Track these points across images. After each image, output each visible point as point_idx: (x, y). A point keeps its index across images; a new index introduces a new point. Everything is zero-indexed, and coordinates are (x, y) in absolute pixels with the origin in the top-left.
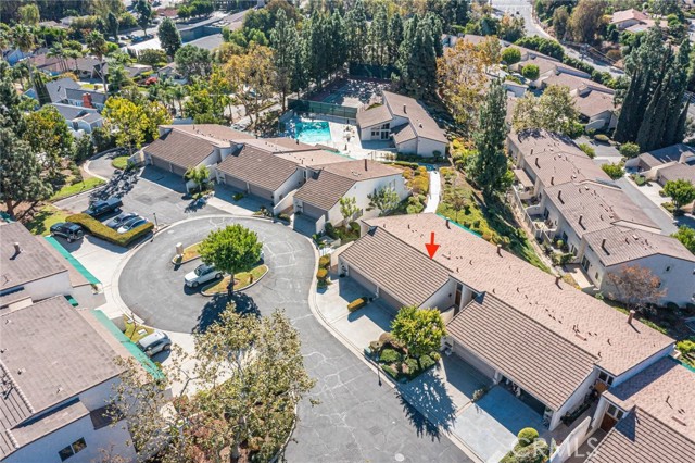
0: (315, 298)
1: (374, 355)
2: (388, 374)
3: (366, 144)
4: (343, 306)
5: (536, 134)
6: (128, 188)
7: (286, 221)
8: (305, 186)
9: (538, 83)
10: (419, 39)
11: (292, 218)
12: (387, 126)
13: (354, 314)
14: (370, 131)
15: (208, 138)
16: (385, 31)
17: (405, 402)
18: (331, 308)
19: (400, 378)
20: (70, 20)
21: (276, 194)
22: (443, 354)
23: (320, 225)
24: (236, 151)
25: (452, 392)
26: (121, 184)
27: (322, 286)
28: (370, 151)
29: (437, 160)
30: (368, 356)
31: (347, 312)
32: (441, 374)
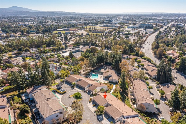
0: (88, 104)
1: (95, 112)
2: (96, 114)
3: (104, 79)
4: (92, 105)
5: (137, 79)
6: (62, 85)
7: (86, 92)
8: (90, 87)
9: (144, 67)
10: (116, 60)
11: (87, 92)
12: (108, 76)
13: (94, 106)
14: (105, 77)
15: (76, 77)
16: (111, 56)
17: (97, 118)
18: (90, 106)
19: (98, 115)
20: (51, 47)
21: (85, 88)
22: (105, 113)
23: (91, 93)
24: (80, 80)
25: (104, 117)
26: (61, 84)
27: (90, 102)
28: (104, 81)
29: (116, 83)
30: (94, 112)
31: (93, 106)
32: (103, 115)
